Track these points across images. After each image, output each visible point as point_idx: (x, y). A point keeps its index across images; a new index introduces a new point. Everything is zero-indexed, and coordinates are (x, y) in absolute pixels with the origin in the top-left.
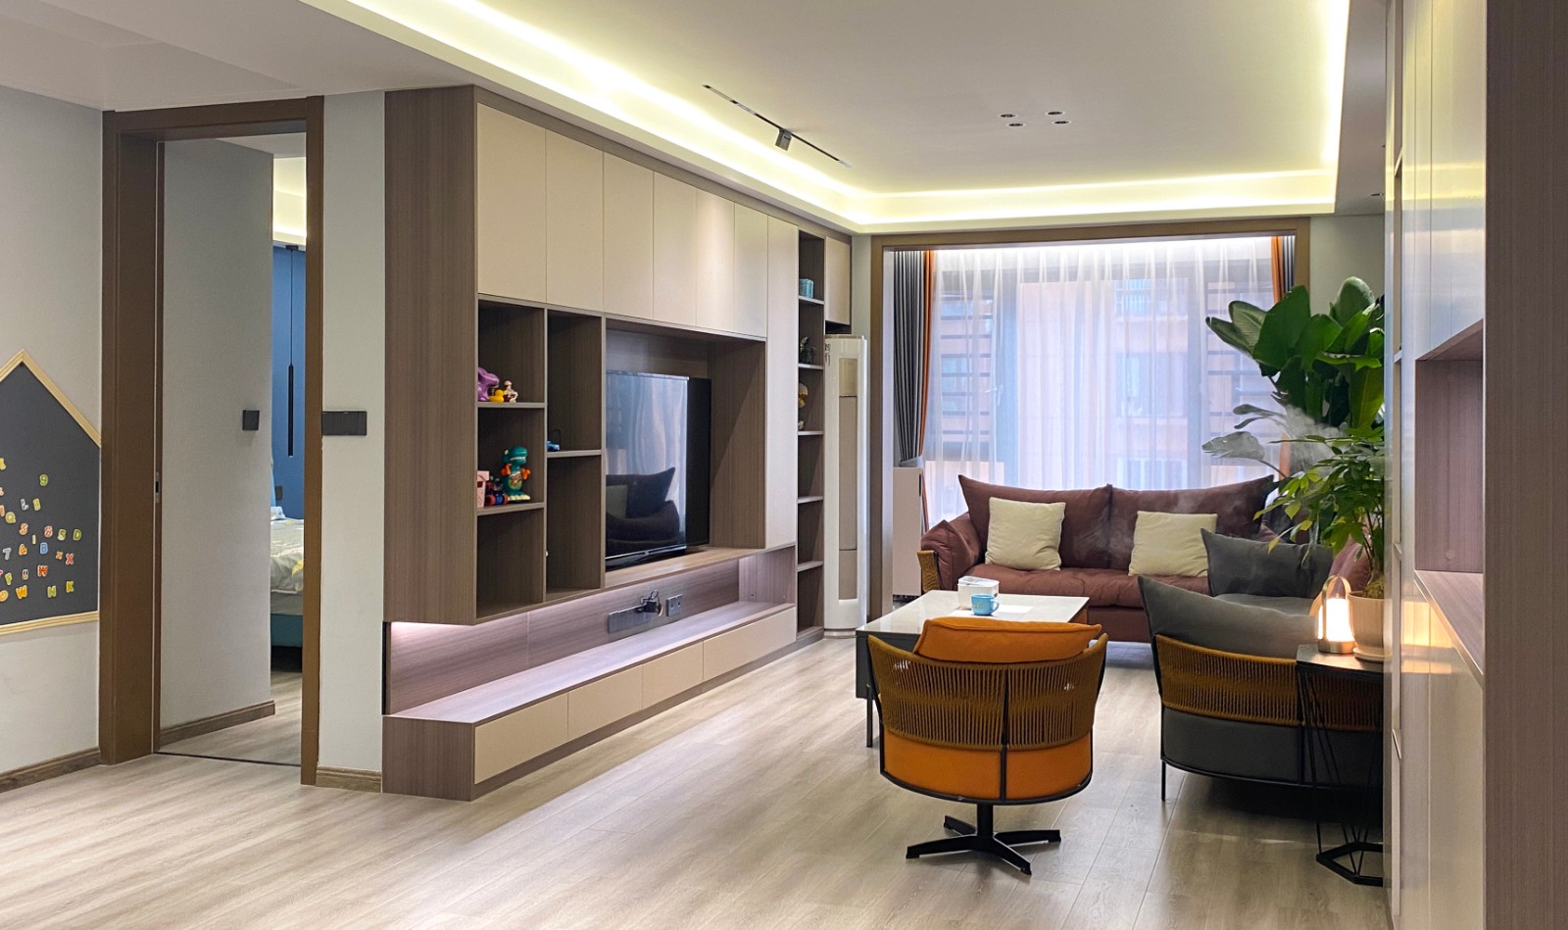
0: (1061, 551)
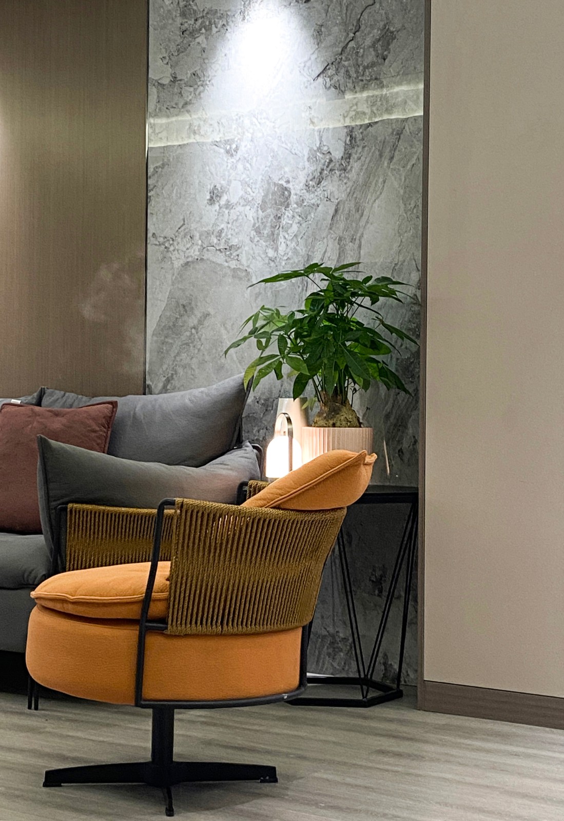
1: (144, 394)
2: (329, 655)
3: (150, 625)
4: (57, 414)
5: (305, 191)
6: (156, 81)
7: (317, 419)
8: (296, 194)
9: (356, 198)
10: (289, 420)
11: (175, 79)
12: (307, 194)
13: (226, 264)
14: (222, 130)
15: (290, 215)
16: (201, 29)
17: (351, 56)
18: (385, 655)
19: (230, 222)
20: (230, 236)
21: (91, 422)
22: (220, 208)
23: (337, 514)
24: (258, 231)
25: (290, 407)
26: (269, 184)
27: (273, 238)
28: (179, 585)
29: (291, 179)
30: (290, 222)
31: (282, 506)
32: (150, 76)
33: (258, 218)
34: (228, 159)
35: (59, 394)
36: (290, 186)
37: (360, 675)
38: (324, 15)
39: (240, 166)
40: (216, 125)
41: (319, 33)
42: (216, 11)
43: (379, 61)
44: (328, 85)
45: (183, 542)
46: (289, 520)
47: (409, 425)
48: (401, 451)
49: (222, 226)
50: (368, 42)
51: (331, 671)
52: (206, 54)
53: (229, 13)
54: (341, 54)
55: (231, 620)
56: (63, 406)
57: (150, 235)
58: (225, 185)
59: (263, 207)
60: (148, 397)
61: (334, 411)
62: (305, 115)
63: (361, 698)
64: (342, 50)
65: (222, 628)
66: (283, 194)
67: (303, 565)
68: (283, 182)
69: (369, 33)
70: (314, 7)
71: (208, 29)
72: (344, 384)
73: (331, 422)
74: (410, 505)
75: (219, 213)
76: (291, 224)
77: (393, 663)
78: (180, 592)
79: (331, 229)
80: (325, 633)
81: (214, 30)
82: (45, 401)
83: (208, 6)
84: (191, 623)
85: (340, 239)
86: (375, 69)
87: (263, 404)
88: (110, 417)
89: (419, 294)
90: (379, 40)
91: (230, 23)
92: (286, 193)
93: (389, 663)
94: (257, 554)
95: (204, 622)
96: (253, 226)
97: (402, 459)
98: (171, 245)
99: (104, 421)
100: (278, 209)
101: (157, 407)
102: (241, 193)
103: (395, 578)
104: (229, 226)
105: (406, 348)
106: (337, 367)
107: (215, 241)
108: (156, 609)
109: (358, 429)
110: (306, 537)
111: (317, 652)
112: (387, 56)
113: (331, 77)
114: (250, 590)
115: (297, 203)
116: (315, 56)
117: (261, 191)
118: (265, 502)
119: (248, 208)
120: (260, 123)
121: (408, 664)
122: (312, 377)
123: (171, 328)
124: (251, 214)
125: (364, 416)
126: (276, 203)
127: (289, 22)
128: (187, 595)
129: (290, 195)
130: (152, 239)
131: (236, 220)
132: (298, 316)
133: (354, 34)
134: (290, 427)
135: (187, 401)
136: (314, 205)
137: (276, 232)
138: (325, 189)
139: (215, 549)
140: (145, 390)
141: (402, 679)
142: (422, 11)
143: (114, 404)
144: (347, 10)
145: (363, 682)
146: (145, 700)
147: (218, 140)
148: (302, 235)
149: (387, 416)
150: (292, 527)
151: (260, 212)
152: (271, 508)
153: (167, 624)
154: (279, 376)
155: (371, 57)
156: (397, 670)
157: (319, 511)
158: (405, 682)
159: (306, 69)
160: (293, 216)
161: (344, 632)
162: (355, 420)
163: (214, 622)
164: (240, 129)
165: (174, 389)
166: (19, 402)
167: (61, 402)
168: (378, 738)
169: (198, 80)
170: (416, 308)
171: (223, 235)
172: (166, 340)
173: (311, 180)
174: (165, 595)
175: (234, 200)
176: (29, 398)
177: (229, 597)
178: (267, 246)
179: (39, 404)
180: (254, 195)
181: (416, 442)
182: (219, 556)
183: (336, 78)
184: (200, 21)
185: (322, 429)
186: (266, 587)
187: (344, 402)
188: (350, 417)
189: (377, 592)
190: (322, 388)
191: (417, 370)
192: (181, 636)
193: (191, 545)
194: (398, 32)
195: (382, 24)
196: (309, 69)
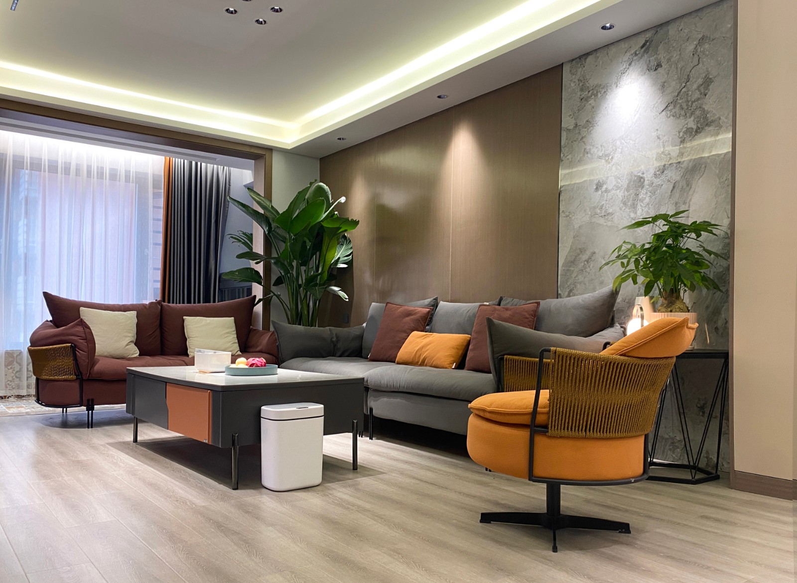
0: (136, 344)
1: (557, 298)
2: (670, 450)
3: (537, 429)
4: (507, 309)
5: (654, 178)
6: (566, 128)
7: (660, 308)
8: (648, 180)
9: (687, 179)
10: (641, 309)
11: (576, 125)
12: (655, 179)
13: (605, 224)
14: (603, 149)
15: (644, 193)
16: (592, 96)
17: (684, 96)
18: (707, 452)
19: (608, 200)
20: (607, 208)
21: (525, 313)
22: (602, 193)
23: (669, 361)
24: (625, 204)
25: (643, 301)
26: (631, 176)
27: (634, 207)
28: (555, 404)
29: (645, 172)
30: (645, 196)
31: (627, 355)
32: (562, 126)
33: (625, 196)
34: (607, 165)
35: (510, 300)
36: (645, 176)
37: (689, 463)
38: (666, 76)
39: (614, 168)
40: (600, 147)
41: (663, 87)
42: (601, 85)
43: (702, 97)
44: (669, 115)
45: (557, 376)
46: (632, 364)
47: (722, 312)
48: (717, 329)
49: (603, 203)
50: (695, 86)
51: (672, 459)
52: (594, 110)
53: (608, 85)
54: (677, 96)
55: (592, 428)
56: (512, 305)
57: (561, 212)
58: (605, 180)
59: (628, 190)
60: (559, 300)
61: (671, 303)
62: (654, 134)
63: (690, 478)
64: (678, 94)
65: (586, 433)
66: (640, 181)
67: (643, 394)
68: (640, 174)
69: (696, 81)
70: (660, 73)
71: (596, 95)
72: (678, 287)
73: (669, 309)
74: (723, 360)
75: (601, 195)
76: (645, 198)
77: (713, 458)
78: (556, 409)
79: (670, 198)
80: (668, 437)
81: (599, 95)
82: (502, 303)
83: (596, 83)
84: (564, 429)
85: (676, 204)
86: (699, 102)
87: (627, 302)
88: (536, 311)
89: (729, 232)
90: (702, 85)
91: (609, 90)
92: (642, 180)
93: (710, 457)
94: (610, 386)
95: (573, 429)
96: (622, 201)
97: (717, 333)
98: (573, 216)
99: (532, 312)
100: (637, 190)
101: (563, 305)
102: (614, 183)
103: (713, 405)
104: (607, 202)
105: (720, 265)
106: (672, 275)
107: (599, 211)
108: (541, 419)
109: (687, 313)
110: (645, 376)
111: (662, 448)
112: (707, 93)
113: (671, 111)
114: (605, 410)
115: (649, 185)
116: (660, 100)
117: (626, 181)
118: (615, 351)
119: (619, 191)
120: (626, 143)
121: (723, 459)
122: (656, 282)
123: (572, 262)
124: (620, 194)
125: (692, 307)
126: (636, 187)
127: (644, 84)
128: (561, 411)
129: (644, 181)
130: (562, 214)
131: (612, 199)
132: (647, 246)
133: (686, 83)
134: (642, 313)
135: (580, 301)
136: (659, 185)
137: (636, 203)
138: (666, 175)
139: (580, 381)
140: (558, 296)
141: (719, 467)
142: (731, 62)
143: (538, 304)
144: (681, 71)
145: (693, 468)
146: (535, 477)
147: (601, 155)
148: (651, 203)
149: (707, 307)
150: (634, 368)
151: (626, 193)
152: (619, 355)
153: (548, 428)
154: (635, 282)
155: (697, 95)
156: (716, 461)
157: (655, 358)
158: (721, 469)
159: (654, 108)
160: (647, 193)
161: (679, 437)
162: (685, 308)
163: (580, 429)
164: (614, 147)
165: (574, 295)
166: (488, 304)
167: (511, 303)
168: (703, 507)
169: (589, 124)
170: (727, 241)
171: (604, 208)
172: (570, 268)
173: (658, 171)
174: (546, 410)
175: (610, 188)
176: (494, 302)
177: (590, 413)
178: (630, 212)
179: (499, 304)
180: (622, 183)
181: (727, 322)
182: (583, 386)
183: (674, 111)
184: (591, 92)
185: (663, 313)
186: (617, 408)
187: (678, 297)
188: (682, 306)
189: (701, 414)
190: (663, 289)
191: (727, 279)
192: (557, 437)
193: (563, 378)
194: (715, 78)
195: (704, 75)
196: (656, 108)
